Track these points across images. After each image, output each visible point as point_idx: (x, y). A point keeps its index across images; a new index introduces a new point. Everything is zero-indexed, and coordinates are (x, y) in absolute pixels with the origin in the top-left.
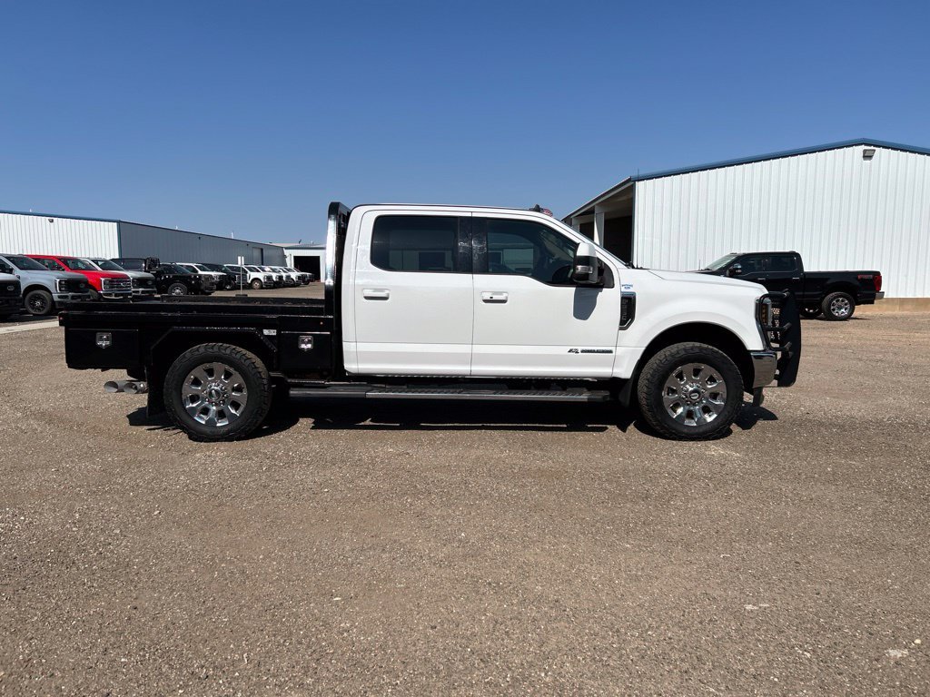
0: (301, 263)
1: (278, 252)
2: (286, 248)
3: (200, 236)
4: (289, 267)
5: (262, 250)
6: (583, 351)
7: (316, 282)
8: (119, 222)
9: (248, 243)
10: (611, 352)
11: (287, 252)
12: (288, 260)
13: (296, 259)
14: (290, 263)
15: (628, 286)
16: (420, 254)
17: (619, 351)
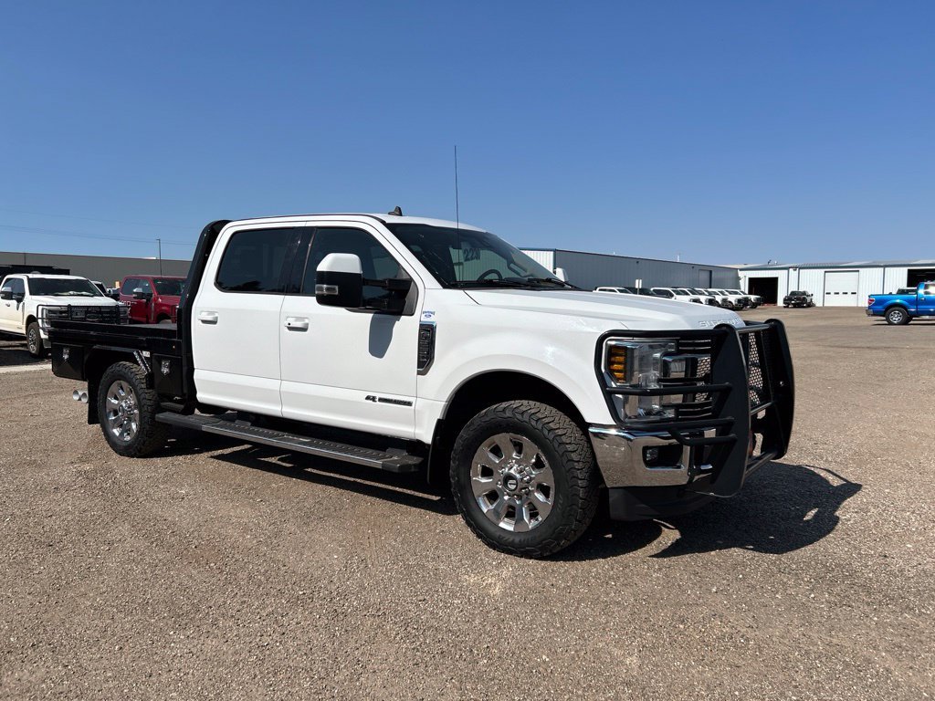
0: (755, 284)
1: (732, 274)
2: (741, 270)
3: (638, 261)
4: (742, 290)
5: (711, 272)
6: (381, 400)
7: (772, 306)
8: (555, 251)
9: (693, 266)
10: (409, 404)
11: (741, 274)
12: (742, 282)
13: (751, 280)
14: (744, 286)
15: (429, 314)
16: (909, 270)
17: (418, 404)
